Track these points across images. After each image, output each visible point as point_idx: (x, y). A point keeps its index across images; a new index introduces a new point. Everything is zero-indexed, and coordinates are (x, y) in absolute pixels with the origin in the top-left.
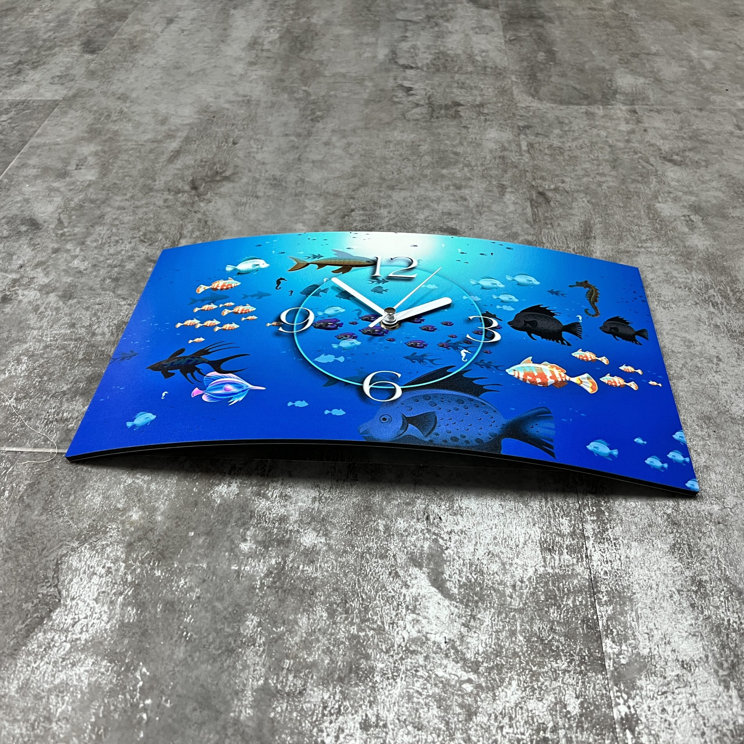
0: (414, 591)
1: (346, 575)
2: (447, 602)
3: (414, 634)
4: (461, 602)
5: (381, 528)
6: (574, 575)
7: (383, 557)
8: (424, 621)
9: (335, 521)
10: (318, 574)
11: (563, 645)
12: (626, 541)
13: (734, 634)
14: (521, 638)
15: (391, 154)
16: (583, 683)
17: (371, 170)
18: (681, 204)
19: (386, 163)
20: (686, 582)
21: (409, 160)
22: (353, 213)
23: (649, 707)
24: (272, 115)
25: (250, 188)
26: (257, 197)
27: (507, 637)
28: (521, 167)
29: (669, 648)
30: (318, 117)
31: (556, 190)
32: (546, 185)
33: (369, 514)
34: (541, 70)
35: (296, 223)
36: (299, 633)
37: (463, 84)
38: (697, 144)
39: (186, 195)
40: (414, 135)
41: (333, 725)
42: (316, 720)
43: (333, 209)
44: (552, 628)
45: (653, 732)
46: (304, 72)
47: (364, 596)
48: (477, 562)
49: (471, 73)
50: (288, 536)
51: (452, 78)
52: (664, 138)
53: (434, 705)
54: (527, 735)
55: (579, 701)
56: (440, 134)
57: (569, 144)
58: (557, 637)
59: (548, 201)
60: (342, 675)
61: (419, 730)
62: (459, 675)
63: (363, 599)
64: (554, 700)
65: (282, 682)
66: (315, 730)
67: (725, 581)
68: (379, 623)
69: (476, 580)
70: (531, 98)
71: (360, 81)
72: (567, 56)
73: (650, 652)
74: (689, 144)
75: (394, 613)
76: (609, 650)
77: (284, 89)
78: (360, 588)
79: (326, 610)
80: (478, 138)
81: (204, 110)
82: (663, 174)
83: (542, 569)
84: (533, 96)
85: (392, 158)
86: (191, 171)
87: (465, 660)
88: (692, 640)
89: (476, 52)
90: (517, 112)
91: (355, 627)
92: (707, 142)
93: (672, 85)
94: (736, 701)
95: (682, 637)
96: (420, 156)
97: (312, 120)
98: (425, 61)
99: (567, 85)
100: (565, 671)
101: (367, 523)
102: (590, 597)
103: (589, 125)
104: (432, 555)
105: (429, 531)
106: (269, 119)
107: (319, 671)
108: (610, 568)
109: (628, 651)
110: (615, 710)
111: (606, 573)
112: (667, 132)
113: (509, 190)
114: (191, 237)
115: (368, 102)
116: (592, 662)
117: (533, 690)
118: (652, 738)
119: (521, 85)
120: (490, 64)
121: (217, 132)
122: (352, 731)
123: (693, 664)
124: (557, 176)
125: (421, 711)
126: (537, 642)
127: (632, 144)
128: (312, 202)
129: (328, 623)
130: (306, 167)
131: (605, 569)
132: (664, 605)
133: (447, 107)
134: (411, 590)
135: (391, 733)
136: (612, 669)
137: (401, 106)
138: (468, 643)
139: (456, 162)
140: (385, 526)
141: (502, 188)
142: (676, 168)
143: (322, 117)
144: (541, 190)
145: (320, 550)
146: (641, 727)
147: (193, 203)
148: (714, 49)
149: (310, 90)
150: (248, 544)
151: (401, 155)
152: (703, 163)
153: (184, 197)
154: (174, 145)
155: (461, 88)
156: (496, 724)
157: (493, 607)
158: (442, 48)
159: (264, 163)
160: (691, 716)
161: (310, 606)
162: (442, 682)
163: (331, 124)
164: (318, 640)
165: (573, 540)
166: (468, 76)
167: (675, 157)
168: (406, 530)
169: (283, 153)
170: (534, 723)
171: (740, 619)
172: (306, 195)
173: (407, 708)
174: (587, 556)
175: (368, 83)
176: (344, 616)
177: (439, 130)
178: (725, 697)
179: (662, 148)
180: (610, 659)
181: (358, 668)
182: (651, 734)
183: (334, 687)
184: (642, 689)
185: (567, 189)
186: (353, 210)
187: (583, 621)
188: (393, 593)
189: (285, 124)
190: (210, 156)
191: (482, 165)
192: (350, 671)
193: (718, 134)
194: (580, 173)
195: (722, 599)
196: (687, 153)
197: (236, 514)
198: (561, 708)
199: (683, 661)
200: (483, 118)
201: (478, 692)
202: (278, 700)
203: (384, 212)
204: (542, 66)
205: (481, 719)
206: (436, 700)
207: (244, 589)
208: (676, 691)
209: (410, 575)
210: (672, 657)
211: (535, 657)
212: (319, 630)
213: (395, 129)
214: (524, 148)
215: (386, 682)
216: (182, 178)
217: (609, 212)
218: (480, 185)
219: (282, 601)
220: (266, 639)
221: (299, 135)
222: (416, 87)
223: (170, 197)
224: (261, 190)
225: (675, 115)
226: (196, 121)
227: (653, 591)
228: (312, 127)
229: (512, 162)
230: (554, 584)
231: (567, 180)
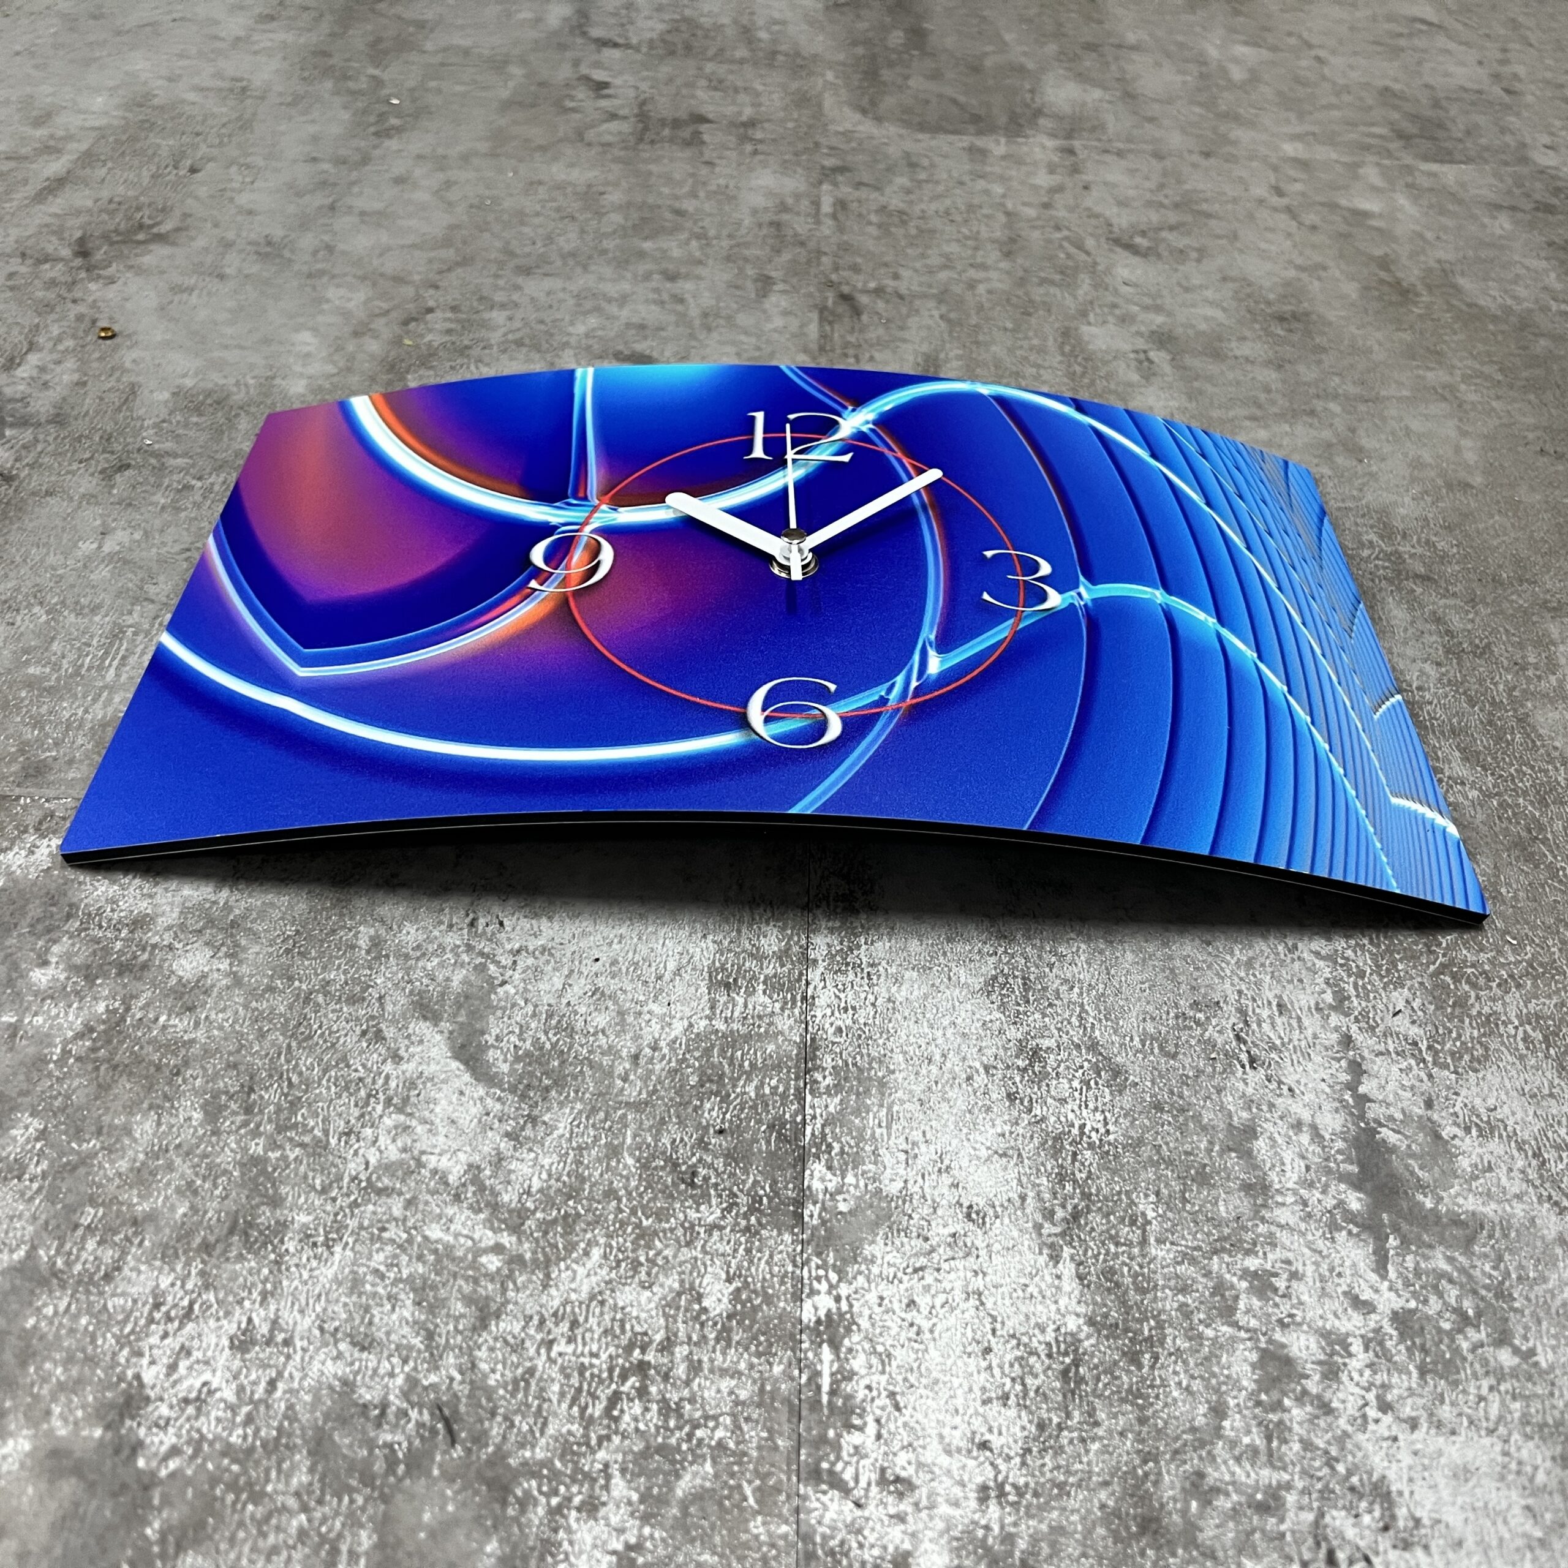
0: (409, 1068)
1: (262, 1035)
2: (481, 1091)
3: (393, 1153)
4: (513, 1090)
5: (363, 943)
6: (772, 1035)
7: (354, 1000)
8: (420, 1129)
9: (259, 927)
10: (200, 1035)
11: (718, 1175)
12: (893, 970)
13: (1088, 1154)
14: (630, 1161)
15: (538, 207)
16: (748, 1251)
17: (486, 235)
18: (1134, 329)
19: (522, 223)
20: (1006, 1049)
21: (573, 218)
22: (429, 317)
23: (882, 1298)
24: (290, 119)
25: (209, 259)
26: (222, 277)
27: (599, 1160)
28: (812, 245)
29: (946, 1179)
30: (393, 128)
31: (879, 292)
32: (859, 281)
33: (342, 915)
34: (891, 65)
35: (297, 330)
36: (131, 1153)
37: (721, 81)
38: (1189, 218)
39: (60, 266)
40: (596, 173)
41: (167, 1341)
42: (133, 1332)
43: (385, 306)
44: (701, 1140)
45: (880, 1349)
46: (379, 40)
47: (295, 1079)
48: (564, 1009)
49: (742, 62)
50: (146, 956)
51: (700, 69)
52: (1122, 203)
53: (408, 1299)
54: (604, 1356)
55: (732, 1288)
56: (650, 173)
57: (923, 206)
58: (709, 1160)
59: (857, 311)
60: (212, 1239)
61: (363, 1349)
62: (476, 1236)
63: (290, 1084)
64: (676, 1285)
65: (70, 1253)
66: (126, 1352)
67: (1088, 1049)
68: (318, 1133)
69: (554, 1046)
70: (858, 116)
71: (499, 64)
72: (950, 42)
73: (905, 1187)
74: (1173, 217)
75: (356, 1112)
76: (817, 1185)
77: (327, 72)
78: (288, 1062)
79: (203, 1107)
80: (731, 185)
81: (141, 101)
82: (1108, 271)
83: (704, 1023)
84: (864, 112)
85: (537, 214)
86: (82, 219)
87: (495, 1207)
88: (998, 1163)
89: (760, 22)
90: (823, 141)
91: (261, 1141)
92: (1209, 216)
93: (1156, 106)
94: (1070, 1284)
95: (978, 1158)
96: (599, 214)
97: (377, 134)
98: (649, 35)
99: (940, 96)
100: (711, 1228)
101: (333, 932)
102: (797, 1079)
103: (971, 173)
104: (467, 997)
105: (469, 948)
106: (283, 128)
107: (158, 1230)
108: (849, 1022)
109: (856, 1187)
110: (808, 1305)
111: (839, 1030)
112: (1131, 193)
113: (780, 287)
114: (52, 351)
115: (506, 106)
116: (776, 1210)
117: (636, 1265)
118: (874, 1361)
119: (843, 91)
120: (783, 48)
121: (159, 146)
122: (209, 1354)
123: (991, 1212)
124: (886, 265)
125: (375, 1311)
126: (663, 1168)
127: (1054, 213)
128: (342, 292)
129: (201, 1132)
130: (343, 222)
131: (839, 1023)
132: (950, 1094)
133: (676, 124)
134: (404, 1067)
135: (298, 1358)
136: (815, 1222)
137: (578, 116)
138: (510, 1172)
139: (676, 229)
140: (371, 939)
141: (765, 283)
142: (1136, 260)
143: (399, 130)
144: (846, 289)
145: (213, 986)
146: (856, 1338)
147: (74, 283)
148: (1256, 45)
149: (386, 76)
150: (50, 971)
151: (558, 210)
152: (1194, 255)
153: (55, 271)
154: (56, 167)
155: (716, 89)
156: (539, 1337)
157: (581, 1100)
158: (688, 12)
159: (250, 212)
160: (967, 1315)
161: (166, 1097)
162: (435, 1251)
163: (417, 142)
164: (170, 1167)
165: (782, 965)
166: (735, 67)
167: (1138, 240)
168: (419, 947)
169: (299, 195)
170: (623, 1331)
171: (1106, 1123)
172: (333, 277)
173: (345, 1305)
174: (804, 998)
175: (516, 71)
176: (240, 1119)
177: (653, 167)
178: (1048, 1279)
179: (1115, 221)
180: (815, 1203)
181: (250, 1225)
182: (875, 1352)
183: (188, 1264)
184: (873, 1262)
185: (903, 291)
186: (430, 310)
187: (771, 1127)
188: (362, 1073)
189: (315, 139)
190: (130, 193)
191: (730, 236)
192: (231, 1232)
193: (1235, 200)
194: (935, 260)
195: (1076, 1084)
196: (1164, 234)
197: (35, 910)
198: (689, 1302)
199: (970, 1207)
200: (749, 148)
201: (511, 1271)
202: (51, 1292)
203: (498, 317)
204: (894, 56)
205: (508, 1325)
206: (414, 1290)
207: (22, 1063)
208: (945, 1266)
209: (409, 1037)
210: (951, 1196)
211: (654, 1199)
212: (178, 1146)
213: (555, 159)
214: (826, 207)
215: (308, 1252)
216: (59, 233)
217: (981, 338)
218: (717, 275)
219: (104, 1088)
220: (51, 1165)
221: (340, 161)
222: (618, 81)
223: (23, 269)
224: (232, 263)
225: (1154, 162)
226: (115, 122)
227: (934, 1069)
228: (375, 147)
229: (796, 235)
230: (722, 1052)
231: (905, 273)
